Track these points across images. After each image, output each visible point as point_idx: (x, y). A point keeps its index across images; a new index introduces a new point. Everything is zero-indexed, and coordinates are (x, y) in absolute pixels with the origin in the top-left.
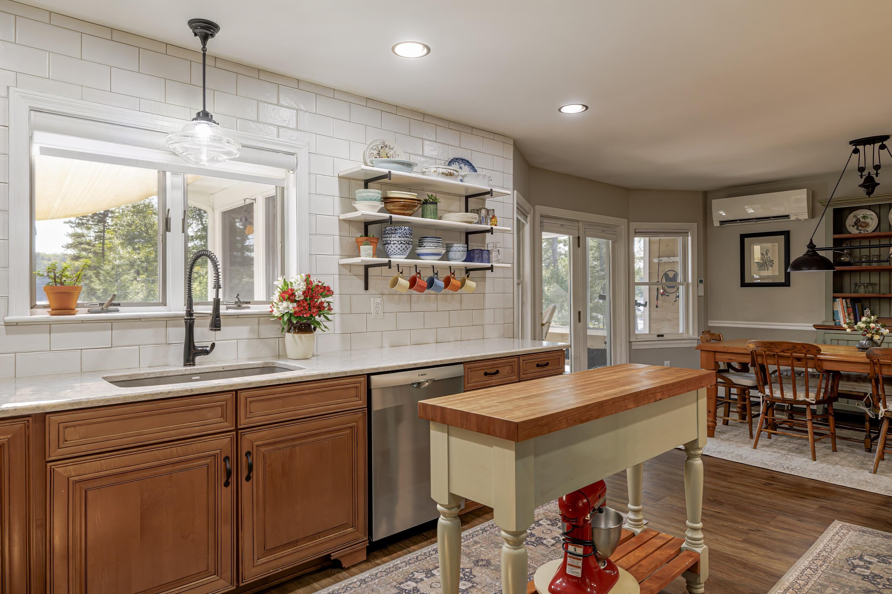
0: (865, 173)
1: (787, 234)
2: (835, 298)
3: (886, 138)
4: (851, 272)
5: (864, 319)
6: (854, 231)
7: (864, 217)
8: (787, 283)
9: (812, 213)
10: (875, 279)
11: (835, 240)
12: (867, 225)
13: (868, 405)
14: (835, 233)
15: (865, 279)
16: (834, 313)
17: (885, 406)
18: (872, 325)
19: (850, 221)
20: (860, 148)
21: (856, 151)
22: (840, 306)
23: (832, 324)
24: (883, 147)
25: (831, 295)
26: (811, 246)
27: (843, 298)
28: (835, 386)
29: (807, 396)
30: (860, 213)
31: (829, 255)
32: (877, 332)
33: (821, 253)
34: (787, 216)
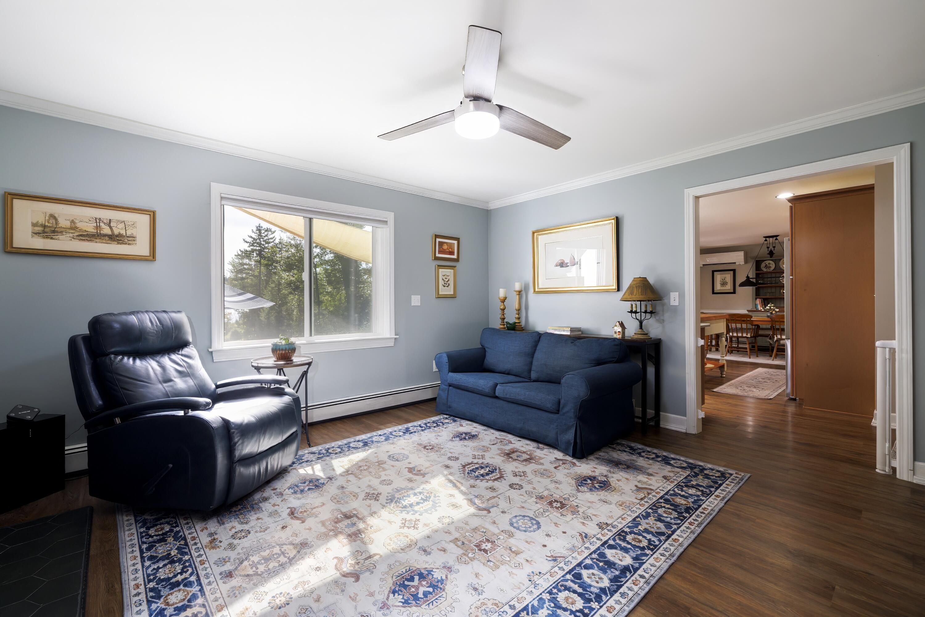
0: (770, 249)
1: (734, 271)
2: (756, 299)
3: (778, 236)
4: (763, 287)
5: (769, 305)
6: (765, 270)
7: (769, 264)
8: (734, 292)
9: (746, 261)
10: (773, 290)
11: (756, 274)
12: (770, 267)
13: (770, 339)
14: (756, 270)
15: (769, 290)
16: (756, 305)
17: (777, 337)
18: (772, 308)
19: (763, 265)
20: (768, 239)
21: (766, 240)
22: (758, 301)
23: (755, 309)
24: (776, 239)
25: (755, 297)
26: (748, 277)
27: (760, 298)
28: (757, 332)
29: (747, 335)
30: (767, 262)
31: (754, 281)
32: (774, 310)
33: (751, 280)
34: (735, 263)
